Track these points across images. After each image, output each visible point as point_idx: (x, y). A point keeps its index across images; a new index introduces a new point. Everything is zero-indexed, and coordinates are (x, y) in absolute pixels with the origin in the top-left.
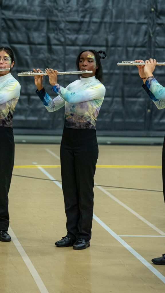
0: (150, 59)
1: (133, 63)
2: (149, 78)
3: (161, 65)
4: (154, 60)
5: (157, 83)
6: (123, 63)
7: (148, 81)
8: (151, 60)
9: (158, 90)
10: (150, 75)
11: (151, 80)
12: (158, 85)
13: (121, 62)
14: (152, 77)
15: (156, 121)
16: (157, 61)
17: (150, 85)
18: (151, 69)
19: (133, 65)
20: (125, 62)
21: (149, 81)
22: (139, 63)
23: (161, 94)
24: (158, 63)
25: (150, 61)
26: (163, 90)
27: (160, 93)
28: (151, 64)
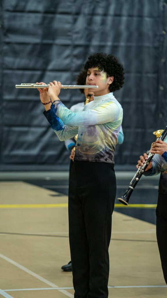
0: (54, 81)
1: (34, 86)
2: (55, 101)
3: (66, 88)
4: (59, 82)
5: (64, 108)
6: (23, 85)
7: (54, 105)
8: (56, 82)
9: (67, 115)
10: (56, 98)
11: (58, 104)
12: (66, 110)
13: (20, 84)
14: (58, 101)
15: (6, 153)
16: (61, 84)
17: (56, 109)
18: (56, 92)
19: (34, 88)
20: (24, 85)
21: (56, 105)
22: (41, 86)
23: (71, 119)
24: (63, 86)
25: (54, 83)
26: (72, 116)
27: (69, 118)
28: (56, 87)
